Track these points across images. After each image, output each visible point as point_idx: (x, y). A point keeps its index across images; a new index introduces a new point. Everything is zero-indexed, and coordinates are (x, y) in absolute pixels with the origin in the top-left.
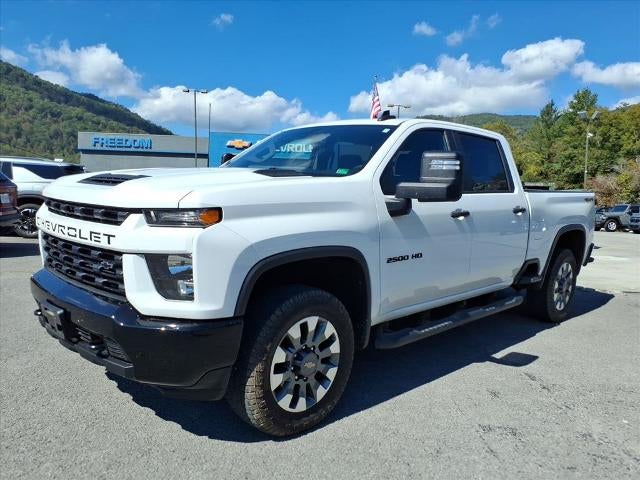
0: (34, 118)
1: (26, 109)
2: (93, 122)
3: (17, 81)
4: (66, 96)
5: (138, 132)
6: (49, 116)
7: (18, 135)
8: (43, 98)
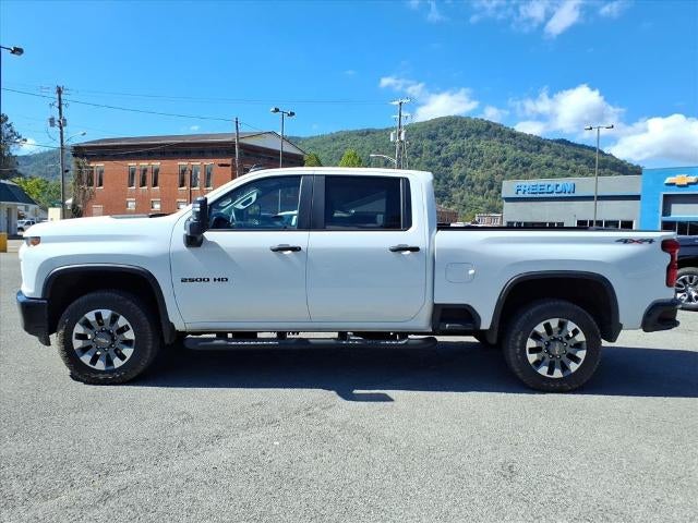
0: (506, 170)
1: (500, 162)
2: (562, 168)
3: (495, 136)
4: (537, 144)
5: (610, 174)
6: (520, 166)
7: (491, 187)
8: (516, 149)
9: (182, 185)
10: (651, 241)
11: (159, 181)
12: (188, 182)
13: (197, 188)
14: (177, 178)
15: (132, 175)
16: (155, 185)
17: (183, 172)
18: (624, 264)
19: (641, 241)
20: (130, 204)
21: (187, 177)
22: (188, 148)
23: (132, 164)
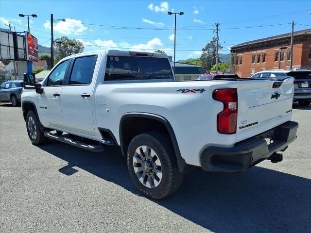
9: (276, 60)
10: (202, 90)
11: (266, 59)
12: (279, 59)
13: (284, 61)
14: (274, 57)
15: (254, 58)
16: (264, 61)
17: (277, 53)
18: (179, 108)
19: (194, 91)
20: (252, 71)
21: (279, 56)
22: (280, 41)
23: (254, 52)
